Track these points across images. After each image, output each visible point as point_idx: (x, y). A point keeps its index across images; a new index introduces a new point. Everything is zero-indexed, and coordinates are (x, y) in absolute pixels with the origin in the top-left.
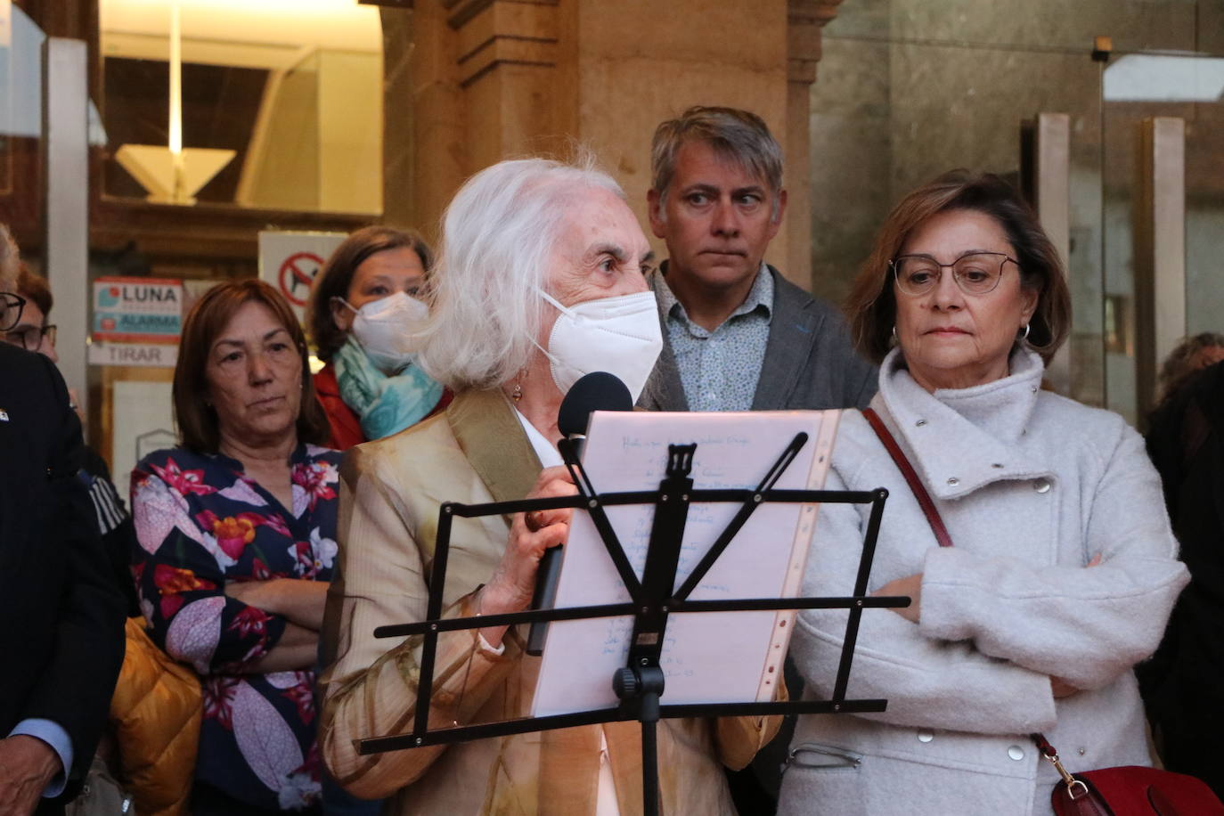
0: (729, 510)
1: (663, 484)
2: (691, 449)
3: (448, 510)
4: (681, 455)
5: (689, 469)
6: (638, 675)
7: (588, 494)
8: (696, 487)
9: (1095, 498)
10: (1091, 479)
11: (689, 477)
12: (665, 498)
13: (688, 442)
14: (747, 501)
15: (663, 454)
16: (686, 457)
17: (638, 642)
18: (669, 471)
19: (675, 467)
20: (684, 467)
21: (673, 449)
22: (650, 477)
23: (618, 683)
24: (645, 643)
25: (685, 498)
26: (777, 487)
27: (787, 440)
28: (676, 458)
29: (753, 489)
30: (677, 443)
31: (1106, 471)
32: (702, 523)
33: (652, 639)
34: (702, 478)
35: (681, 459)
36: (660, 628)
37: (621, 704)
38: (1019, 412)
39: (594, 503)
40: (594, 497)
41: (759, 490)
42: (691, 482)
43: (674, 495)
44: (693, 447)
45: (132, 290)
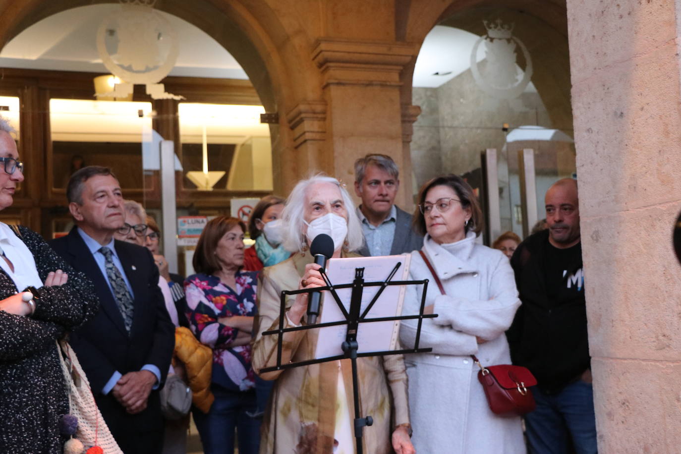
0: (376, 289)
1: (354, 281)
2: (363, 269)
4: (360, 271)
5: (362, 276)
6: (349, 344)
7: (330, 286)
8: (365, 281)
9: (492, 278)
10: (491, 272)
11: (363, 278)
12: (355, 286)
13: (362, 267)
14: (382, 285)
15: (354, 271)
16: (361, 272)
17: (349, 333)
18: (356, 277)
19: (358, 275)
20: (361, 275)
21: (357, 270)
22: (350, 279)
23: (343, 347)
24: (351, 333)
25: (362, 285)
26: (392, 280)
27: (394, 265)
28: (358, 272)
29: (384, 281)
30: (358, 268)
31: (496, 269)
32: (368, 294)
33: (353, 332)
34: (367, 279)
35: (360, 272)
36: (356, 328)
37: (345, 353)
38: (468, 251)
39: (331, 289)
40: (332, 286)
41: (386, 282)
42: (363, 280)
43: (358, 285)
44: (364, 268)
45: (190, 220)
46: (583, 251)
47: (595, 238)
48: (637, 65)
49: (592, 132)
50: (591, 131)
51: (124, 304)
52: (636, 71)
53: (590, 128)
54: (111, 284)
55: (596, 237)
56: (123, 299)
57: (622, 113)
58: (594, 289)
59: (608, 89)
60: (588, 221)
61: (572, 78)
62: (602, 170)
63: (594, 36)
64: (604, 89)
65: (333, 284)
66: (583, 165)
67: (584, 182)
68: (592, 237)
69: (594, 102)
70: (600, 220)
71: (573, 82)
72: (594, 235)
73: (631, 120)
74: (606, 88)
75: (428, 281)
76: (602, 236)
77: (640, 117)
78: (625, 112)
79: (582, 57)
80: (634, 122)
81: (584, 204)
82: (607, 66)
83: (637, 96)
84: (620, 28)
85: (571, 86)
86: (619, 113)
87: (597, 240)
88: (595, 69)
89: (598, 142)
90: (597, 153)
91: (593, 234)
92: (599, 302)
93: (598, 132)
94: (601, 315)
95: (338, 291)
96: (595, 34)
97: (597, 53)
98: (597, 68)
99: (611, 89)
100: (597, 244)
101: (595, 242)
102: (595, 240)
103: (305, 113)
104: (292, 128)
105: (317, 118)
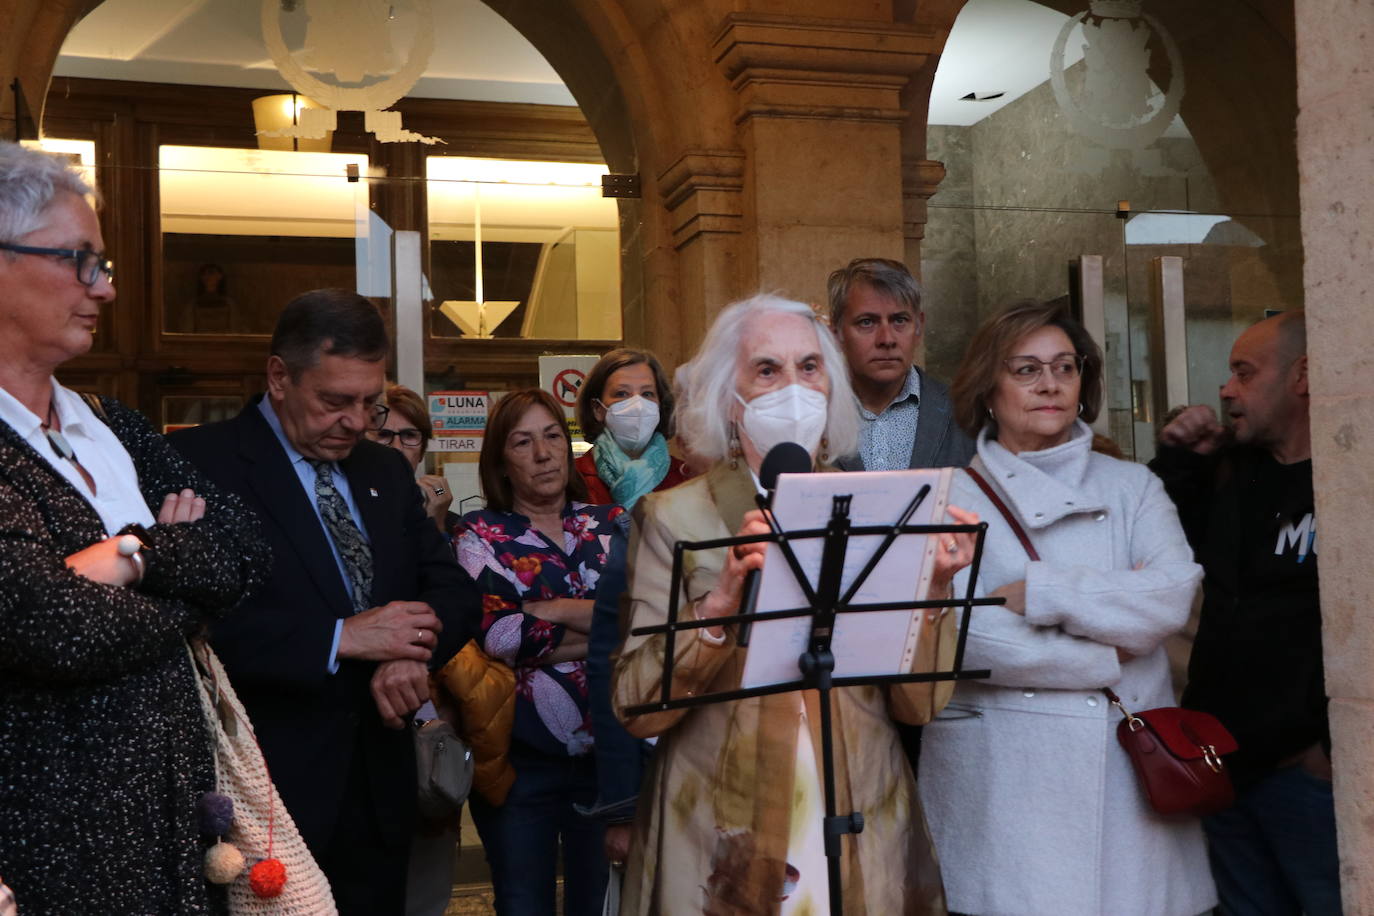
1: (830, 523)
2: (848, 499)
4: (842, 503)
5: (848, 512)
6: (815, 658)
7: (778, 533)
8: (854, 524)
9: (1134, 523)
10: (1131, 509)
11: (848, 518)
12: (831, 533)
13: (846, 494)
14: (889, 534)
15: (829, 502)
16: (845, 504)
17: (815, 635)
18: (834, 514)
19: (838, 511)
20: (844, 511)
21: (836, 499)
22: (821, 519)
23: (802, 663)
24: (820, 634)
25: (846, 533)
27: (916, 490)
28: (838, 505)
29: (893, 525)
30: (838, 495)
31: (1141, 504)
32: (858, 551)
33: (825, 632)
34: (857, 519)
35: (842, 505)
36: (829, 625)
37: (805, 678)
39: (781, 539)
40: (782, 534)
41: (897, 526)
42: (849, 521)
43: (837, 532)
44: (851, 497)
45: (453, 399)
46: (1314, 470)
47: (1343, 441)
49: (1343, 212)
50: (1340, 210)
51: (360, 568)
53: (1339, 203)
54: (330, 531)
55: (1346, 439)
56: (357, 559)
58: (1338, 551)
60: (1329, 405)
61: (1301, 92)
62: (1363, 293)
65: (786, 528)
66: (1320, 284)
67: (1321, 321)
68: (1336, 439)
69: (1350, 144)
70: (1357, 401)
71: (1300, 104)
72: (1342, 436)
75: (987, 525)
76: (1361, 437)
81: (1320, 368)
85: (1294, 110)
87: (1348, 447)
89: (1356, 233)
90: (1353, 257)
91: (1340, 432)
92: (1349, 581)
93: (1357, 211)
94: (1353, 608)
95: (795, 545)
98: (1360, 69)
100: (1348, 454)
101: (1344, 449)
102: (1345, 446)
103: (698, 174)
104: (671, 207)
105: (723, 185)
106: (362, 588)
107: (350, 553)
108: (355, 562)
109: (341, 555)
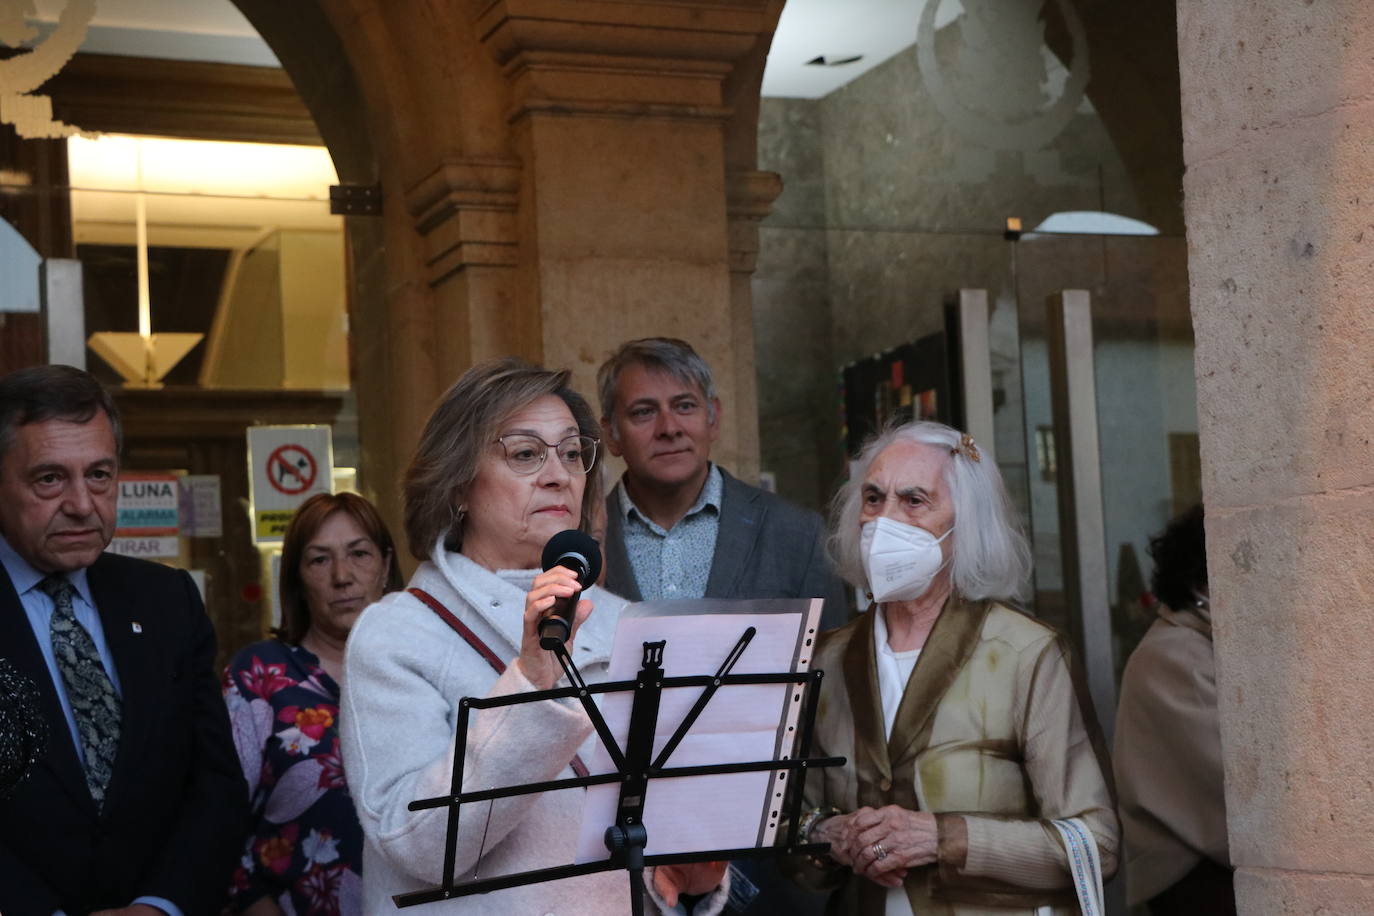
0: (694, 693)
1: (639, 674)
2: (662, 645)
3: (466, 704)
4: (654, 650)
5: (660, 661)
6: (625, 832)
7: (579, 686)
8: (666, 675)
11: (660, 668)
12: (642, 686)
13: (659, 640)
14: (709, 685)
15: (639, 649)
16: (658, 650)
17: (624, 805)
18: (644, 663)
19: (648, 661)
20: (656, 660)
21: (647, 646)
22: (626, 668)
23: (609, 839)
24: (629, 805)
25: (658, 685)
26: (731, 672)
27: (741, 632)
28: (649, 652)
29: (712, 674)
30: (650, 641)
32: (673, 704)
33: (636, 800)
34: (671, 669)
35: (653, 653)
36: (641, 791)
37: (613, 855)
39: (583, 693)
41: (718, 676)
42: (662, 672)
43: (648, 684)
44: (664, 643)
45: (130, 487)
47: (1242, 561)
48: (1348, 127)
49: (1235, 291)
50: (1231, 288)
51: (96, 726)
52: (1345, 141)
53: (1231, 280)
54: (63, 676)
55: (1245, 558)
56: (93, 713)
57: (1310, 246)
58: (1240, 691)
59: (1276, 181)
60: (1225, 517)
62: (1259, 386)
63: (1242, 44)
64: (1265, 182)
66: (1212, 374)
68: (1234, 558)
69: (1240, 213)
70: (1255, 514)
71: (1187, 161)
72: (1240, 554)
73: (1333, 266)
74: (1271, 180)
75: (822, 674)
76: (1260, 557)
77: (1354, 259)
78: (1317, 243)
79: (1213, 94)
80: (1338, 270)
81: (1215, 473)
82: (1273, 123)
83: (1349, 205)
84: (1308, 29)
85: (1182, 169)
86: (1302, 245)
87: (1247, 567)
88: (1244, 128)
89: (1250, 316)
90: (1247, 344)
91: (1238, 550)
93: (1250, 291)
94: (1257, 760)
96: (1245, 40)
97: (1251, 88)
98: (1249, 126)
99: (1282, 183)
100: (1247, 577)
101: (1243, 570)
102: (1243, 566)
103: (461, 189)
104: (424, 230)
105: (492, 203)
106: (96, 749)
107: (86, 705)
108: (90, 717)
109: (72, 707)
